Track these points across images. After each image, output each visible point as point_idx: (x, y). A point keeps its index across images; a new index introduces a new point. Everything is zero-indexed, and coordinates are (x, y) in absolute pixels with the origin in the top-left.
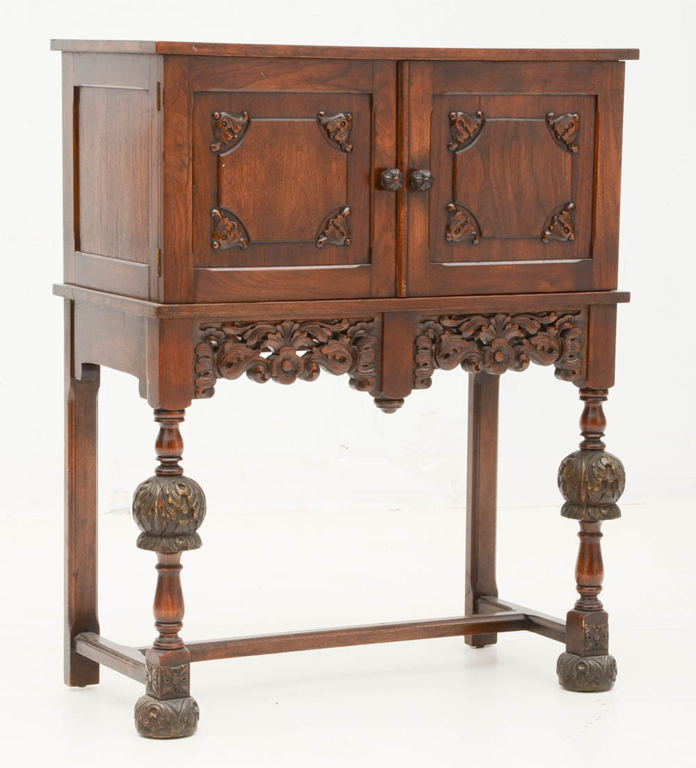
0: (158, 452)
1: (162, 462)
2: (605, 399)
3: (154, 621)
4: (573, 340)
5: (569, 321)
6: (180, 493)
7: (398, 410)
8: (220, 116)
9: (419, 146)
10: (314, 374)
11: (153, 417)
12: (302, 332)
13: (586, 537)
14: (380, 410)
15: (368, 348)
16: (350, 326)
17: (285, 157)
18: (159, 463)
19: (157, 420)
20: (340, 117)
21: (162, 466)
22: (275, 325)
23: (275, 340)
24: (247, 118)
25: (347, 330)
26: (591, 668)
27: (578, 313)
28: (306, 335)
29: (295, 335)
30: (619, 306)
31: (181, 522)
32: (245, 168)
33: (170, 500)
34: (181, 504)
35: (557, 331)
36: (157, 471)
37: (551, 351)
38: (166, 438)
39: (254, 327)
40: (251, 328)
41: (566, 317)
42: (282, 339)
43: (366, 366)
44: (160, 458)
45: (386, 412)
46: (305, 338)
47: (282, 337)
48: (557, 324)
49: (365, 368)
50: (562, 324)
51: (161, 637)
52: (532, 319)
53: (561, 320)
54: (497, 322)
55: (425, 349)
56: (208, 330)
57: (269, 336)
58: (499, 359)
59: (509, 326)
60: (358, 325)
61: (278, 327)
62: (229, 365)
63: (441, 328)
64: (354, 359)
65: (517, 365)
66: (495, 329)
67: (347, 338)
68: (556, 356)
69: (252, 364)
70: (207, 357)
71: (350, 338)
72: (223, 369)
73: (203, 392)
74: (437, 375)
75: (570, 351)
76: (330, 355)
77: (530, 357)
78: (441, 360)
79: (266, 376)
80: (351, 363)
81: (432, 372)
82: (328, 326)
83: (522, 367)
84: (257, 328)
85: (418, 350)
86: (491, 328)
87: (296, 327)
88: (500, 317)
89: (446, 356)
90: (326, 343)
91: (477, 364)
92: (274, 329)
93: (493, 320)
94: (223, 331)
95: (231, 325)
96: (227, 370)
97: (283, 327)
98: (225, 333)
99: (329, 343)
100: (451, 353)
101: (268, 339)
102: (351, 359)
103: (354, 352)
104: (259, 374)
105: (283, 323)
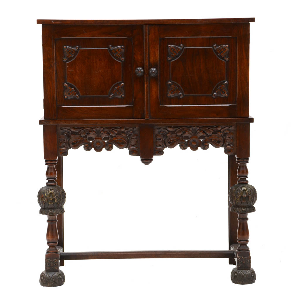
0: (47, 177)
1: (48, 180)
2: (248, 162)
3: (47, 242)
4: (229, 137)
5: (227, 130)
6: (50, 192)
7: (151, 164)
8: (66, 47)
9: (154, 59)
10: (110, 148)
11: (45, 163)
12: (105, 132)
13: (241, 220)
14: (143, 164)
15: (134, 139)
16: (126, 130)
17: (94, 63)
18: (47, 181)
19: (46, 164)
20: (118, 48)
21: (49, 182)
22: (92, 128)
23: (93, 135)
24: (77, 49)
25: (124, 131)
26: (240, 275)
27: (231, 126)
28: (106, 133)
29: (102, 133)
30: (251, 124)
31: (49, 203)
32: (77, 67)
33: (46, 195)
34: (50, 196)
35: (221, 134)
36: (46, 184)
37: (219, 142)
38: (50, 171)
39: (83, 129)
40: (82, 130)
41: (226, 128)
42: (96, 134)
43: (133, 146)
44: (47, 179)
45: (145, 164)
46: (106, 134)
48: (222, 131)
50: (224, 131)
51: (49, 248)
52: (209, 129)
53: (223, 129)
54: (193, 129)
55: (160, 139)
56: (64, 130)
57: (90, 133)
58: (194, 144)
59: (199, 131)
60: (129, 129)
61: (94, 130)
62: (73, 143)
63: (167, 131)
64: (128, 142)
65: (203, 147)
66: (192, 132)
67: (124, 134)
68: (221, 144)
69: (83, 143)
70: (64, 140)
71: (126, 134)
72: (71, 145)
73: (62, 154)
74: (166, 150)
75: (228, 142)
76: (117, 141)
77: (209, 144)
78: (167, 144)
79: (89, 149)
80: (127, 144)
81: (164, 149)
82: (115, 129)
83: (205, 148)
84: (85, 129)
85: (156, 140)
86: (190, 132)
87: (102, 129)
88: (194, 127)
89: (169, 143)
90: (115, 136)
91: (184, 146)
92: (92, 130)
93: (191, 129)
94: (70, 130)
95: (74, 128)
96: (73, 145)
97: (96, 130)
98: (71, 131)
99: (116, 136)
100: (171, 141)
101: (90, 134)
102: (127, 143)
103: (128, 140)
104: (86, 148)
105: (96, 128)
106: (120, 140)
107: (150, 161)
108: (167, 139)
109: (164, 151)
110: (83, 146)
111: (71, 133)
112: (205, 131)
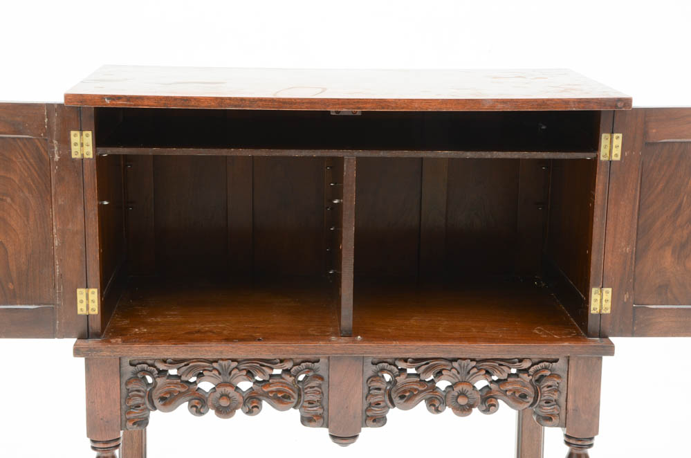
2: (590, 446)
4: (549, 387)
5: (546, 368)
10: (255, 409)
11: (90, 446)
12: (241, 371)
14: (335, 444)
15: (314, 387)
16: (294, 366)
19: (94, 448)
22: (211, 363)
23: (212, 377)
25: (291, 368)
27: (556, 361)
28: (245, 373)
29: (233, 373)
30: (605, 358)
35: (531, 377)
37: (523, 397)
39: (188, 364)
40: (185, 365)
41: (542, 365)
42: (221, 376)
43: (313, 404)
45: (341, 445)
46: (245, 375)
47: (220, 374)
48: (532, 370)
49: (310, 406)
50: (536, 372)
52: (500, 365)
53: (535, 366)
54: (460, 365)
55: (379, 389)
56: (139, 366)
57: (205, 373)
58: (462, 401)
59: (475, 370)
60: (303, 364)
61: (215, 365)
62: (163, 399)
63: (396, 370)
64: (299, 395)
65: (484, 408)
66: (458, 373)
67: (291, 376)
68: (528, 402)
69: (188, 398)
70: (138, 391)
71: (295, 376)
72: (157, 403)
73: (134, 424)
74: (394, 414)
75: (545, 398)
76: (272, 392)
77: (499, 401)
78: (396, 400)
79: (202, 411)
80: (296, 401)
81: (387, 411)
82: (269, 365)
83: (489, 411)
84: (191, 365)
85: (370, 390)
86: (454, 371)
87: (235, 364)
88: (464, 362)
89: (402, 397)
90: (268, 381)
91: (437, 405)
92: (209, 367)
93: (455, 364)
94: (155, 367)
95: (165, 361)
96: (161, 403)
97: (221, 365)
98: (158, 369)
99: (270, 381)
100: (407, 394)
101: (204, 376)
102: (296, 396)
103: (299, 389)
104: (195, 409)
105: (220, 362)
106: (280, 391)
107: (352, 440)
108: (394, 389)
109: (388, 416)
110: (186, 404)
111: (156, 372)
112: (490, 371)
